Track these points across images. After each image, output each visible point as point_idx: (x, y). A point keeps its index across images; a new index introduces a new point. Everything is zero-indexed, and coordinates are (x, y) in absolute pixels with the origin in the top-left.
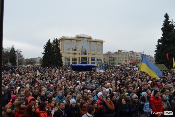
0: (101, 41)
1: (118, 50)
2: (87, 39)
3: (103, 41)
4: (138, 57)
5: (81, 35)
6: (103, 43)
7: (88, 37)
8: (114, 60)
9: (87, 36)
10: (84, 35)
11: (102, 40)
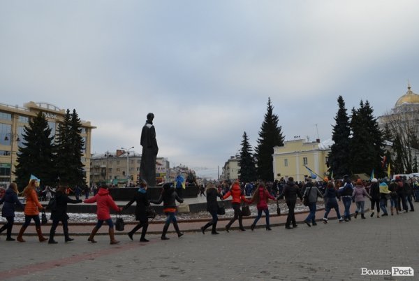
0: (87, 125)
1: (117, 151)
2: (55, 117)
3: (92, 125)
4: (161, 167)
5: (40, 104)
6: (90, 131)
7: (57, 110)
8: (104, 175)
9: (55, 107)
10: (48, 105)
11: (89, 123)
